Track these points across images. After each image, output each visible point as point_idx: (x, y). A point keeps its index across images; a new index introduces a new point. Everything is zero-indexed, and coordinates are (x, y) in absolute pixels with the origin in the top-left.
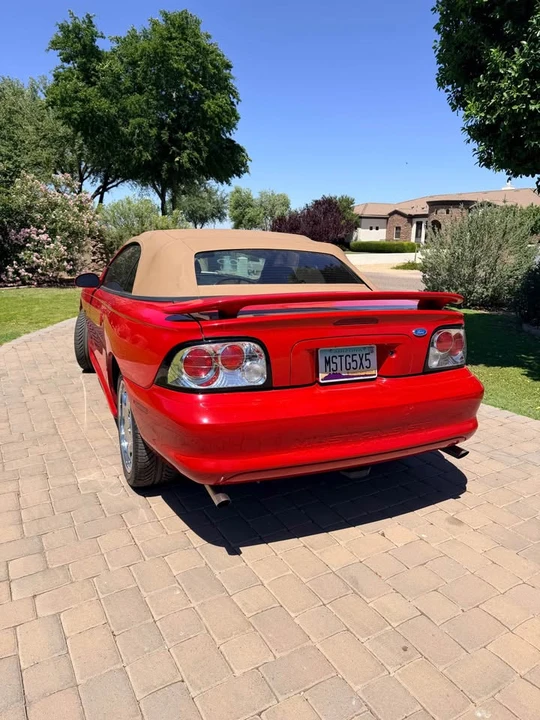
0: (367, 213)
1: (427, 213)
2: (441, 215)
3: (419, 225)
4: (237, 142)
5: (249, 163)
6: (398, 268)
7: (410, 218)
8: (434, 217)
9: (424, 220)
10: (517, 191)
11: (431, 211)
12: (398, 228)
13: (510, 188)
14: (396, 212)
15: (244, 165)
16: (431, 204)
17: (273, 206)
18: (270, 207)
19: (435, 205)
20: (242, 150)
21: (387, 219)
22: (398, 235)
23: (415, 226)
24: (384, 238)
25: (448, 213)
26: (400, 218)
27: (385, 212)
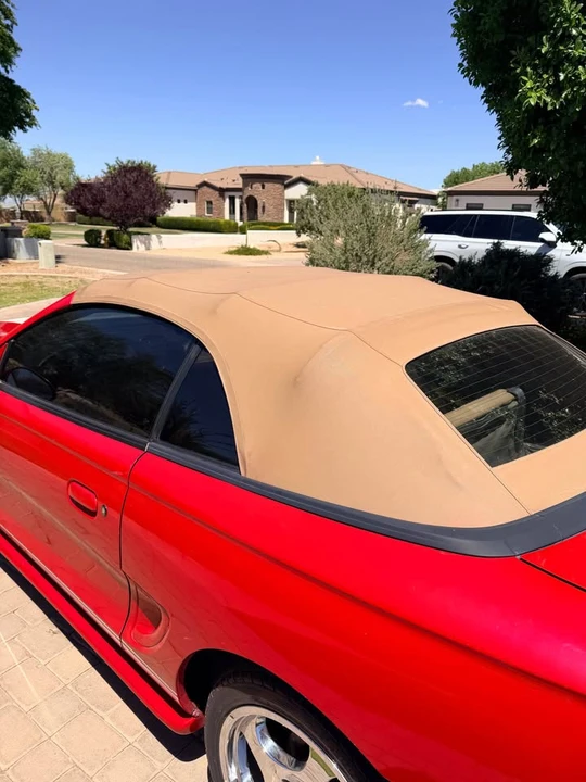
0: (172, 183)
1: (241, 186)
2: (256, 190)
3: (232, 200)
4: (17, 83)
5: (34, 112)
6: (231, 253)
7: (222, 191)
8: (249, 192)
9: (236, 194)
10: (327, 166)
11: (245, 185)
12: (210, 203)
13: (318, 163)
14: (205, 184)
15: (29, 115)
16: (245, 177)
17: (52, 169)
18: (48, 170)
19: (249, 178)
20: (27, 95)
21: (196, 190)
22: (210, 211)
23: (227, 200)
24: (195, 213)
25: (263, 187)
26: (210, 190)
27: (193, 184)
